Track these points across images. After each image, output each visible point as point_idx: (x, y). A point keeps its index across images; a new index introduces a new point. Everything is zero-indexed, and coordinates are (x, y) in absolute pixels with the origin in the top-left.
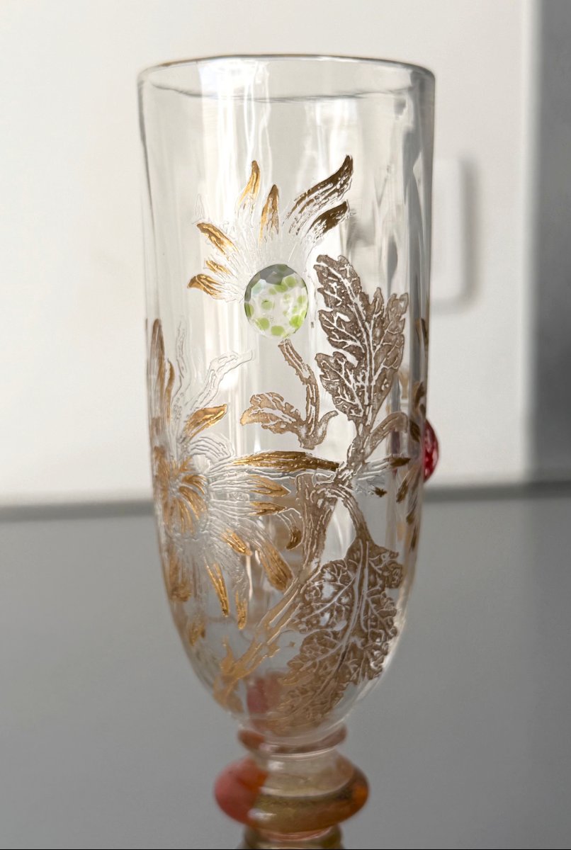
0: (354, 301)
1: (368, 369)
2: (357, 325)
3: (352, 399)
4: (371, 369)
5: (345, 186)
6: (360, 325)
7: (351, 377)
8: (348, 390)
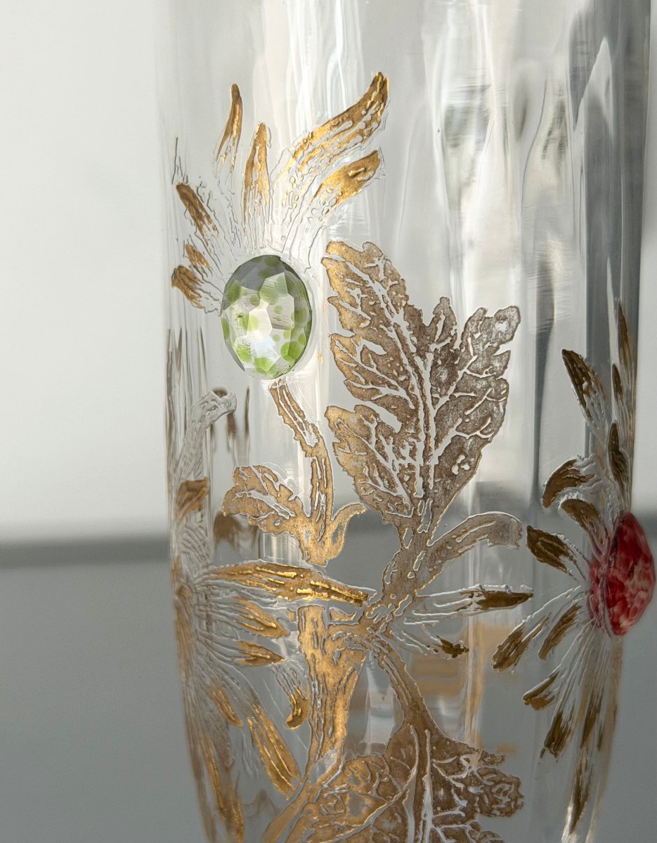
0: (393, 321)
1: (422, 436)
2: (401, 361)
3: (391, 485)
4: (428, 436)
5: (374, 125)
6: (405, 361)
7: (388, 449)
8: (383, 471)
